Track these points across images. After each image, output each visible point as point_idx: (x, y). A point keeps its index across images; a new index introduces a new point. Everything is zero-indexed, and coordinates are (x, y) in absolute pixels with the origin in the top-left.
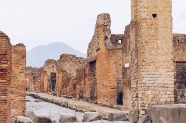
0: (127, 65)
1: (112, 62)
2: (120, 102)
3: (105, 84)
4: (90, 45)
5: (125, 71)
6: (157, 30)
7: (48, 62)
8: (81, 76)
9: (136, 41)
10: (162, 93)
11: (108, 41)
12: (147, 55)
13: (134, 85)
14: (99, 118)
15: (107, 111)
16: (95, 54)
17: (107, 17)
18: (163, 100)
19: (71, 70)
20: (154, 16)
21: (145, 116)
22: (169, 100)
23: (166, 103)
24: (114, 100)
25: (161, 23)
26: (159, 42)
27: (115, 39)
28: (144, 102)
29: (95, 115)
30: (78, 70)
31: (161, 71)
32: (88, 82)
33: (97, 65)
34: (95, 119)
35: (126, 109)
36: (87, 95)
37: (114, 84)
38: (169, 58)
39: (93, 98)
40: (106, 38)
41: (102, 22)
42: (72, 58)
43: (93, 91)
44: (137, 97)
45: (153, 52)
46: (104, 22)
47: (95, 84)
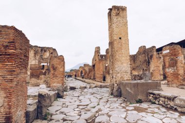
0: (107, 65)
1: (101, 64)
2: (104, 80)
3: (99, 73)
4: (93, 59)
5: (106, 67)
6: (121, 45)
7: (80, 67)
8: (90, 71)
9: (112, 51)
10: (125, 75)
11: (99, 57)
12: (117, 57)
13: (111, 72)
14: (96, 87)
15: (100, 84)
16: (95, 62)
17: (98, 48)
18: (125, 79)
19: (87, 69)
20: (120, 38)
21: (117, 87)
22: (128, 79)
23: (127, 80)
24: (102, 79)
25: (124, 42)
26: (123, 51)
27: (102, 56)
28: (117, 80)
29: (94, 85)
30: (89, 69)
31: (124, 64)
32: (92, 73)
33: (96, 66)
34: (94, 88)
35: (107, 83)
36: (92, 78)
37: (102, 73)
38: (128, 59)
39: (94, 79)
40: (99, 55)
41: (97, 50)
42: (88, 65)
43: (94, 76)
44: (113, 77)
45: (120, 55)
46: (98, 50)
47: (95, 73)
